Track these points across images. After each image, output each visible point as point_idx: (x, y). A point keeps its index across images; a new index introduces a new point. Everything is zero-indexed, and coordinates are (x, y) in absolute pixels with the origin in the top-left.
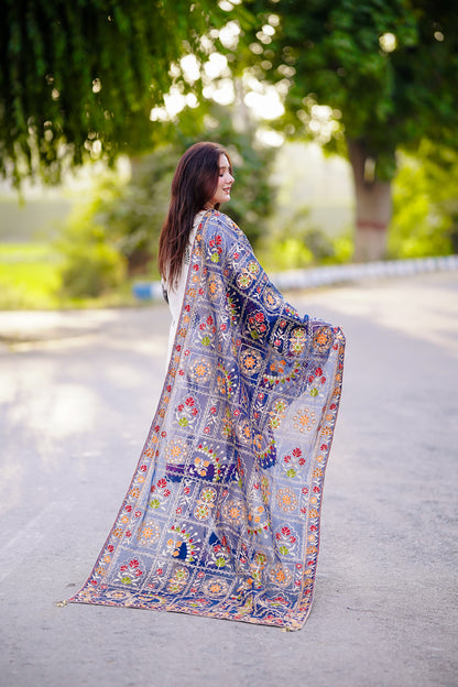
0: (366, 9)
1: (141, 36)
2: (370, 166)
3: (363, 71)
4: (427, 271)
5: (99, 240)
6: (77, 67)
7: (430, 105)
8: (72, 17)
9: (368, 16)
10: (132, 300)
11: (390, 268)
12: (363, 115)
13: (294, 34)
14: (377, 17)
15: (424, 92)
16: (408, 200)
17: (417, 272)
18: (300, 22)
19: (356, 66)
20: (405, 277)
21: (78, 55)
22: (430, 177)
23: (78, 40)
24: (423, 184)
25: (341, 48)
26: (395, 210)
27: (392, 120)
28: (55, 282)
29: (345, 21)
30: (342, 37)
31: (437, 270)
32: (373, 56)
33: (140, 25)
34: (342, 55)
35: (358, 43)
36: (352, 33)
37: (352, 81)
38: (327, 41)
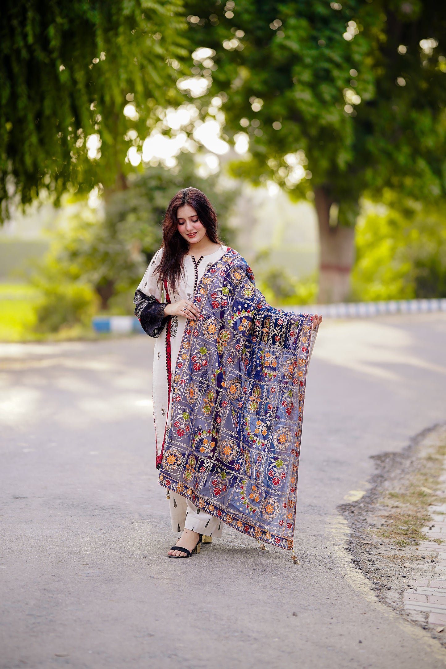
0: (326, 65)
1: (81, 86)
2: (334, 212)
3: (323, 122)
4: (388, 313)
5: (75, 278)
6: (21, 114)
7: (389, 156)
8: (16, 69)
9: (327, 72)
10: (92, 334)
11: (352, 309)
12: (324, 164)
13: (257, 86)
14: (336, 73)
15: (382, 144)
16: (372, 245)
17: (378, 313)
18: (264, 75)
19: (316, 117)
20: (367, 318)
21: (22, 103)
22: (392, 223)
23: (22, 89)
24: (385, 229)
25: (302, 100)
26: (358, 255)
27: (352, 168)
28: (31, 317)
29: (306, 76)
30: (303, 91)
31: (398, 311)
32: (332, 109)
33: (80, 76)
34: (303, 107)
35: (318, 96)
36: (313, 87)
37: (313, 132)
38: (288, 94)
